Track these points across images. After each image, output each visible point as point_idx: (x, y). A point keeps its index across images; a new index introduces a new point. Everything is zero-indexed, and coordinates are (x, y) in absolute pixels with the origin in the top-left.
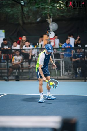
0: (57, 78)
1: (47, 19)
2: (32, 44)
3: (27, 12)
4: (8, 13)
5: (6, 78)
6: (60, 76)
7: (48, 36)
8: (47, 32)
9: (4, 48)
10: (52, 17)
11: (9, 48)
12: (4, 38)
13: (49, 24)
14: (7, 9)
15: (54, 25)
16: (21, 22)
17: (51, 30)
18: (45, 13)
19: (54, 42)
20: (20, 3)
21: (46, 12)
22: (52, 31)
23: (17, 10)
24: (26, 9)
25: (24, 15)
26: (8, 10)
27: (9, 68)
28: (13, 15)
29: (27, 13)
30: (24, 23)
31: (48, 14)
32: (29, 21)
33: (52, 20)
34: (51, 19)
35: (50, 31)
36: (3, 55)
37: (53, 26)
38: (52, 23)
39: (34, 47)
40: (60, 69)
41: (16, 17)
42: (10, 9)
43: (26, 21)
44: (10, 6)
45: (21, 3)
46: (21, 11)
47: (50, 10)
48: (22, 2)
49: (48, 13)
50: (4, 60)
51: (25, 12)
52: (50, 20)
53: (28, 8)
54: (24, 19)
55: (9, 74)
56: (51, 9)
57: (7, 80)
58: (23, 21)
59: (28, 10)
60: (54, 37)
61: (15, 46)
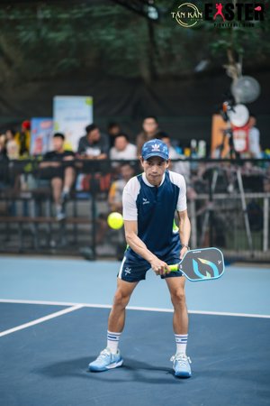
0: (253, 256)
1: (225, 66)
2: (176, 143)
3: (168, 41)
4: (108, 43)
5: (88, 251)
6: (262, 248)
7: (226, 119)
8: (222, 107)
9: (86, 156)
10: (241, 57)
11: (103, 156)
12: (89, 121)
13: (230, 80)
14: (103, 32)
15: (247, 83)
16: (145, 73)
17: (238, 100)
18: (221, 46)
19: (247, 139)
20: (145, 15)
21: (222, 42)
22: (242, 103)
23: (135, 34)
24: (162, 33)
25: (157, 53)
26: (108, 35)
27: (98, 220)
28: (123, 50)
29: (166, 46)
30: (154, 76)
31: (229, 48)
32: (173, 69)
33: (243, 68)
34: (239, 66)
35: (233, 104)
36: (81, 178)
37: (245, 87)
38: (242, 78)
39: (183, 153)
40: (261, 227)
41: (130, 57)
42: (113, 31)
43: (160, 71)
44: (114, 23)
45: (148, 12)
46: (147, 39)
47: (234, 35)
48: (152, 9)
49: (229, 44)
50: (84, 191)
51: (160, 43)
52: (234, 70)
53: (170, 29)
54: (156, 64)
55: (98, 238)
56: (240, 32)
57: (92, 257)
58: (152, 69)
59: (169, 35)
60: (248, 122)
61: (121, 149)
